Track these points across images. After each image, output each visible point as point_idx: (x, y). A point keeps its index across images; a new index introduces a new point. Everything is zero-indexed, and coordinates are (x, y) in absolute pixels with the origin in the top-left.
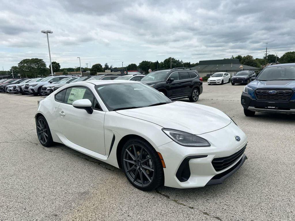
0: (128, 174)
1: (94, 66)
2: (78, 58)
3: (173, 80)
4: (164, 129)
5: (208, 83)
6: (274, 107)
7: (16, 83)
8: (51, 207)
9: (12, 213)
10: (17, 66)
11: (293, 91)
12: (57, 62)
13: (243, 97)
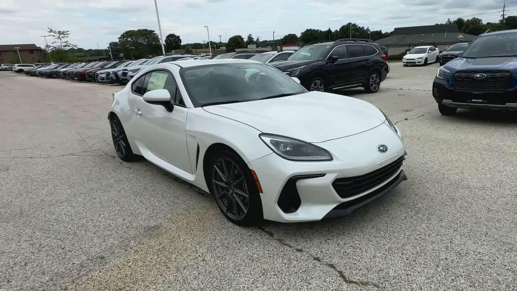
0: (219, 201)
1: (231, 39)
2: (205, 27)
3: (336, 59)
4: (262, 134)
5: (404, 63)
6: (481, 101)
7: (111, 68)
8: (100, 247)
9: (43, 254)
10: (117, 41)
11: (512, 74)
12: (177, 34)
13: (436, 85)
